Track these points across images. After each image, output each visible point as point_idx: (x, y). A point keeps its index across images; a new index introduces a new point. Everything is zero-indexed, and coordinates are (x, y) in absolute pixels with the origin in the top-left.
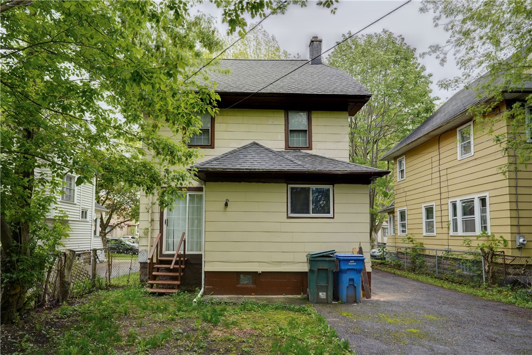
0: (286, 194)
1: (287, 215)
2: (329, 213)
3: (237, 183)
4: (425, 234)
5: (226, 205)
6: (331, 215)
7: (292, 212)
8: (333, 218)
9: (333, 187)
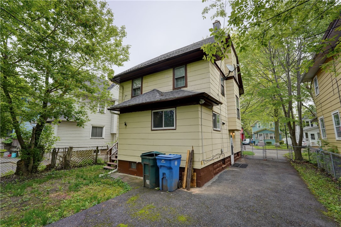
0: (151, 116)
1: (151, 129)
2: (174, 126)
3: (131, 113)
4: (337, 138)
5: (125, 125)
6: (174, 128)
7: (155, 127)
8: (175, 129)
9: (176, 109)
